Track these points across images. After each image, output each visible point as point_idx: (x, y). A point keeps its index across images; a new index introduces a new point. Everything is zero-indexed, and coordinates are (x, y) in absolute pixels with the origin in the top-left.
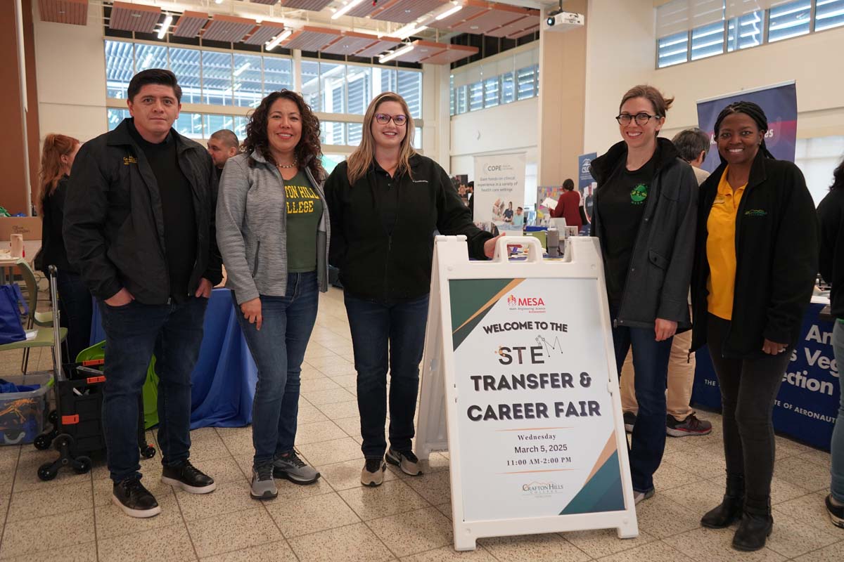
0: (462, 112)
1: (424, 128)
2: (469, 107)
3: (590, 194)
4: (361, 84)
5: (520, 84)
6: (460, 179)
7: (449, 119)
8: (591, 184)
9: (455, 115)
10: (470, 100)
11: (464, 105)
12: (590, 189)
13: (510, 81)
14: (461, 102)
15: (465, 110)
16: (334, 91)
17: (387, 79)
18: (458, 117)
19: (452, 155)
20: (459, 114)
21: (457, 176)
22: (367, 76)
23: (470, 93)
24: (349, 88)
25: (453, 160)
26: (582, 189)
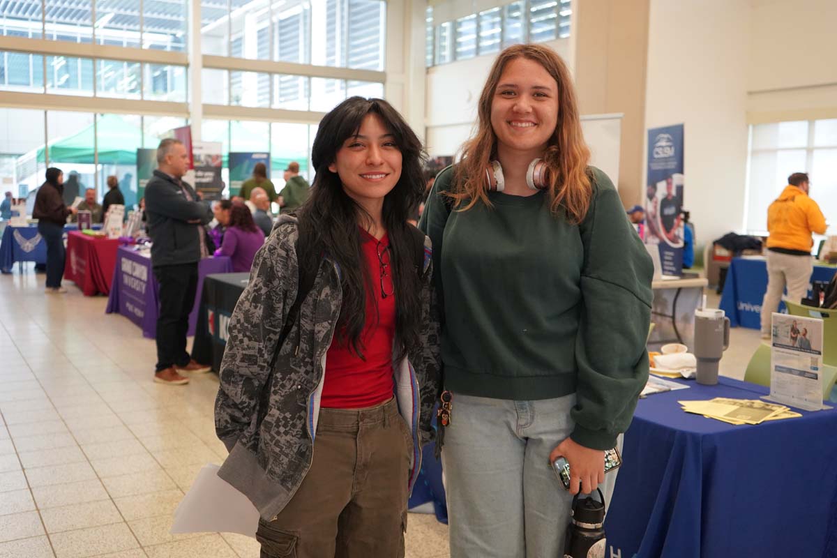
0: (442, 62)
1: (388, 84)
2: (455, 55)
3: (669, 194)
4: (298, 22)
5: (533, 20)
6: (443, 162)
7: (424, 71)
8: (671, 177)
9: (434, 65)
10: (455, 44)
11: (447, 53)
12: (669, 185)
13: (517, 18)
14: (443, 48)
15: (448, 59)
16: (259, 31)
17: (334, 14)
18: (439, 69)
19: (428, 125)
20: (440, 64)
21: (439, 158)
22: (305, 11)
23: (455, 34)
24: (281, 28)
25: (430, 132)
26: (652, 184)
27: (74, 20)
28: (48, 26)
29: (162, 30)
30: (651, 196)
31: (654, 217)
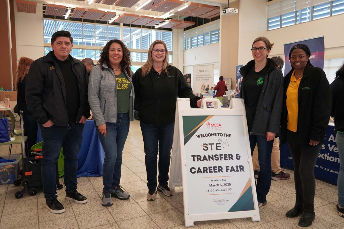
1: (173, 55)
2: (191, 46)
3: (240, 82)
4: (148, 37)
5: (212, 37)
6: (187, 75)
7: (183, 51)
8: (240, 77)
10: (191, 43)
11: (189, 46)
12: (240, 79)
13: (208, 36)
14: (188, 44)
15: (190, 48)
16: (136, 40)
17: (158, 35)
19: (184, 66)
20: (187, 49)
21: (187, 74)
22: (150, 34)
23: (192, 40)
24: (143, 39)
25: (185, 68)
26: (237, 79)
27: (77, 37)
28: (84, 40)
29: (102, 39)
30: (237, 82)
31: (238, 87)
